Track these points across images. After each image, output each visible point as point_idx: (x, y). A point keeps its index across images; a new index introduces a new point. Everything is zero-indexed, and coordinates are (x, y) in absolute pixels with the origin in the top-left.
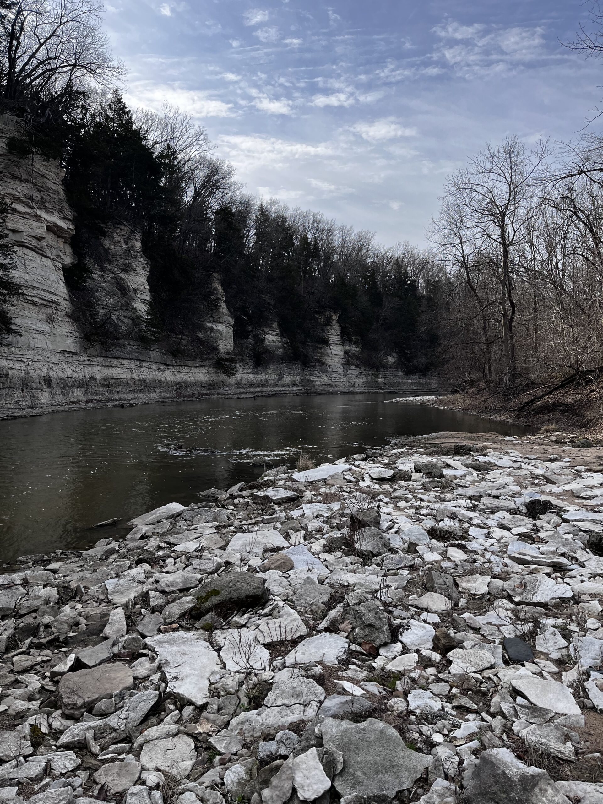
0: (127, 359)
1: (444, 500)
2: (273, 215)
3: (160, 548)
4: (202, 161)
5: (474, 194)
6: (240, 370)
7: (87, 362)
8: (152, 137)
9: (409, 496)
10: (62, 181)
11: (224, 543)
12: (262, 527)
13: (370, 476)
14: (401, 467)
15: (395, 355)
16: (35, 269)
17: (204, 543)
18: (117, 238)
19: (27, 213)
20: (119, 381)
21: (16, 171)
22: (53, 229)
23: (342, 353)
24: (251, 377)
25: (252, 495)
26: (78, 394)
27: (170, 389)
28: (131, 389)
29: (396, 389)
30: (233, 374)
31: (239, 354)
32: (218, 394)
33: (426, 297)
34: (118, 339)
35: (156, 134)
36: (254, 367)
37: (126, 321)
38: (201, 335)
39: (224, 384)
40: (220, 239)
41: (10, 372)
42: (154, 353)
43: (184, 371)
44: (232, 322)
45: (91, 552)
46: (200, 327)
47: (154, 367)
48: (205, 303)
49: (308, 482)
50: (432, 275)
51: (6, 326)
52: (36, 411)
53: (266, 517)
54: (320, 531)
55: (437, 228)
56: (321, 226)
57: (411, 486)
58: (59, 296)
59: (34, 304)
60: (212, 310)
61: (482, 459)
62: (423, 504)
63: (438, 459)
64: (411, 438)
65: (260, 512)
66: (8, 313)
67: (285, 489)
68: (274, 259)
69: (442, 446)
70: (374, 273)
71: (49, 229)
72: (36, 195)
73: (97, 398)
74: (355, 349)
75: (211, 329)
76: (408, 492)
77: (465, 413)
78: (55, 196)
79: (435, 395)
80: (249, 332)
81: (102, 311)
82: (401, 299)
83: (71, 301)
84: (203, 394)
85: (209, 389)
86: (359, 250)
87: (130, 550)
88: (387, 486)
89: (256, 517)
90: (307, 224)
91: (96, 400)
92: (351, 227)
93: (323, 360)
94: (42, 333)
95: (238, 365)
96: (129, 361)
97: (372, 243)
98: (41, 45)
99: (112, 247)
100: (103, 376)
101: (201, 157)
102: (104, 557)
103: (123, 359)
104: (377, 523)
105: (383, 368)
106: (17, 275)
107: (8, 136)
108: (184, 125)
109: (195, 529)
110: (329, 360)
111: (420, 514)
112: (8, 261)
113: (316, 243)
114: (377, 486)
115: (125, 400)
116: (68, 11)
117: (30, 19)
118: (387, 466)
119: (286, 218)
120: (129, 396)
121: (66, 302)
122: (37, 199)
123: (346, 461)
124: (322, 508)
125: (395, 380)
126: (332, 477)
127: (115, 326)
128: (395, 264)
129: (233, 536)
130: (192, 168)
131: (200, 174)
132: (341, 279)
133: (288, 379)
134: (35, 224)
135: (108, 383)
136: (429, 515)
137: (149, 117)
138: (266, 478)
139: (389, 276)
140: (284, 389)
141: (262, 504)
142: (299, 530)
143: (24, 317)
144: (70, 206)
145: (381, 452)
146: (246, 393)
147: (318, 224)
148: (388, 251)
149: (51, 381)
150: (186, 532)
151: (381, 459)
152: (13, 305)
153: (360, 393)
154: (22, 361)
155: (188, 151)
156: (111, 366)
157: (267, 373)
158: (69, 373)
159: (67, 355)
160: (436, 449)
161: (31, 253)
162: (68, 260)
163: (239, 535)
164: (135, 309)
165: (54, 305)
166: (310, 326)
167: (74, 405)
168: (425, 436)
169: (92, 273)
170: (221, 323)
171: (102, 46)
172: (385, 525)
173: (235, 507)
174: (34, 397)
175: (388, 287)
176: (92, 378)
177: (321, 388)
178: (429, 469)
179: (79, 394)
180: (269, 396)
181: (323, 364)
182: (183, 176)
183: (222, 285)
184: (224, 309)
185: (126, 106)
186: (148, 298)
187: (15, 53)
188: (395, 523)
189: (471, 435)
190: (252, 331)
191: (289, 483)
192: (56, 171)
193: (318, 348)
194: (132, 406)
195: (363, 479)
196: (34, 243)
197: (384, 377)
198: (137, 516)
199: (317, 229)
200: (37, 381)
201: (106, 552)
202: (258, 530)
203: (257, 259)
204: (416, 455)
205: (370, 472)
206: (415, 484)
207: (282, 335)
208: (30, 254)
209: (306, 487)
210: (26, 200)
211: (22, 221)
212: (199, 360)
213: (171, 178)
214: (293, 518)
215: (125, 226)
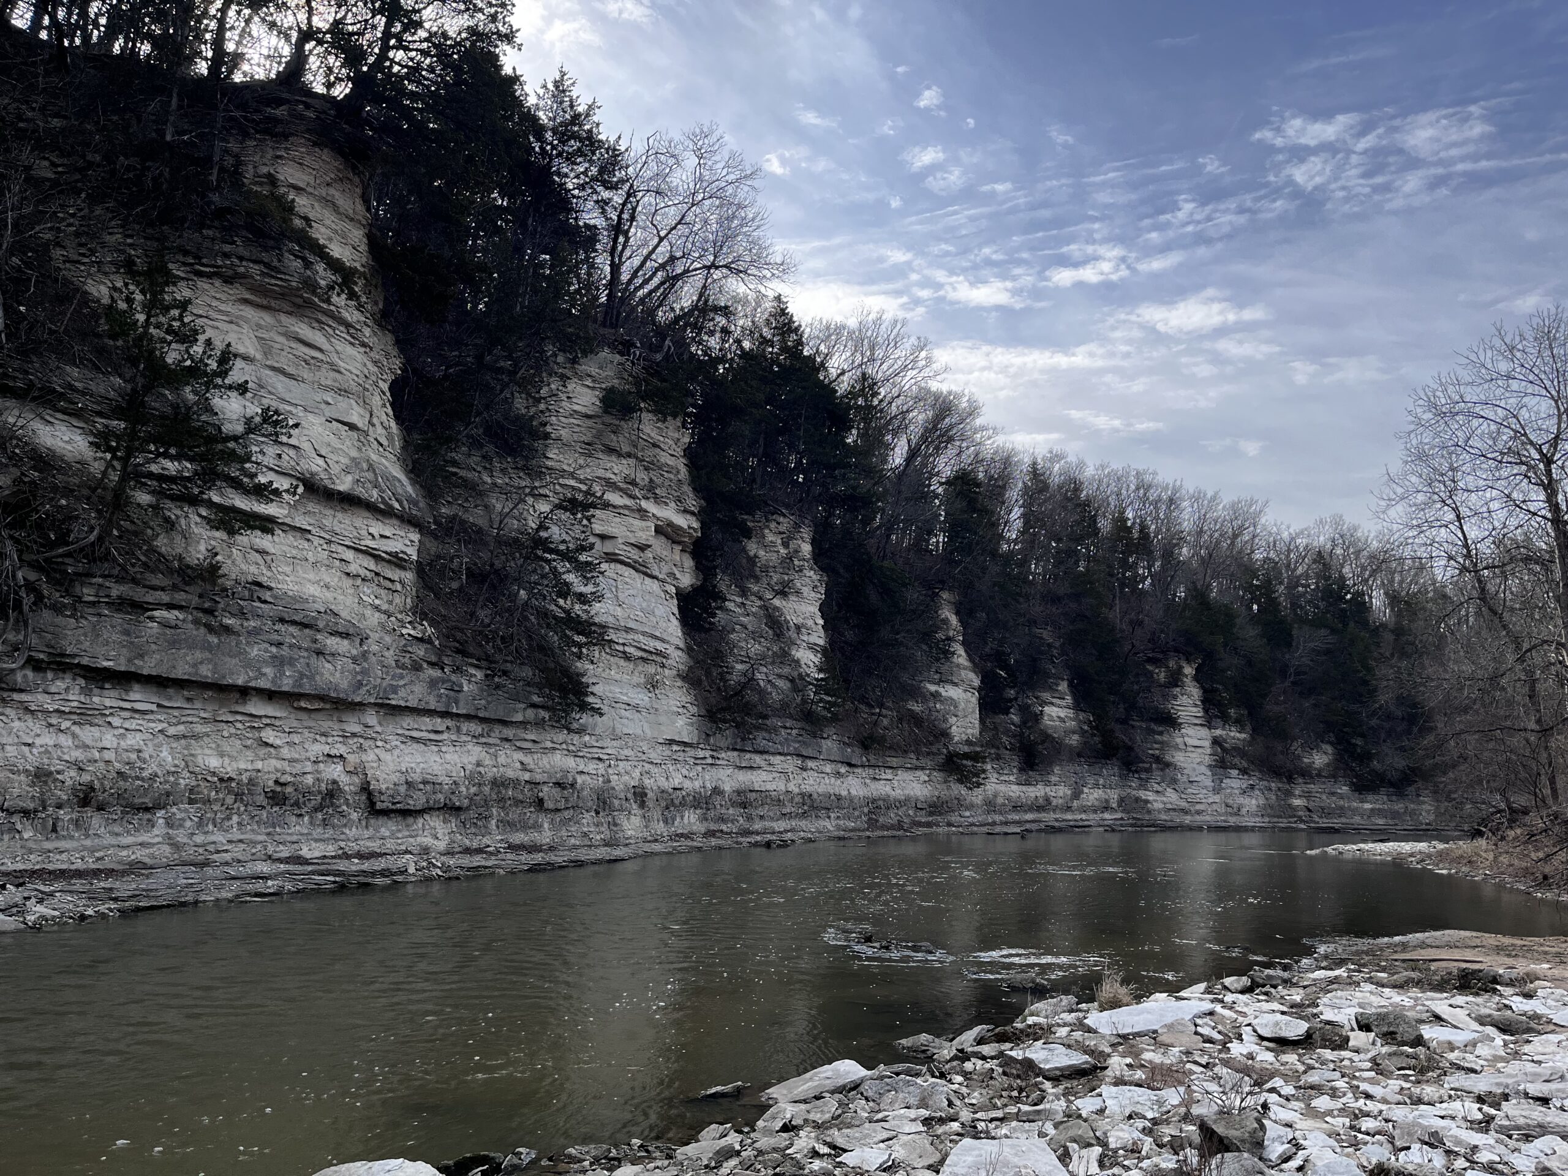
0: (780, 754)
1: (1419, 1101)
2: (1055, 480)
3: (815, 1154)
4: (922, 396)
5: (1475, 423)
6: (993, 777)
7: (710, 761)
8: (836, 363)
9: (1341, 1084)
10: (685, 451)
11: (937, 1157)
12: (1014, 1129)
13: (1255, 1031)
14: (1328, 1015)
15: (1329, 749)
16: (631, 598)
17: (899, 1152)
18: (770, 537)
19: (626, 507)
20: (765, 797)
21: (613, 440)
22: (665, 531)
23: (1207, 744)
24: (1015, 791)
25: (1001, 1054)
26: (690, 820)
27: (857, 813)
28: (784, 811)
29: (1336, 822)
30: (979, 785)
31: (991, 744)
32: (949, 824)
33: (1391, 626)
34: (765, 717)
35: (844, 357)
36: (1021, 770)
37: (780, 683)
38: (916, 707)
39: (960, 804)
40: (955, 529)
41: (580, 779)
42: (829, 743)
43: (884, 776)
44: (977, 682)
45: (691, 1149)
46: (915, 693)
47: (828, 768)
48: (924, 647)
49: (1119, 1035)
50: (1401, 582)
51: (579, 699)
52: (618, 852)
53: (1026, 1108)
54: (1134, 1150)
55: (1400, 490)
56: (1153, 495)
57: (1346, 1063)
58: (668, 642)
59: (627, 657)
60: (938, 660)
61: (1520, 1004)
62: (1371, 1106)
63: (1416, 999)
64: (1364, 943)
65: (1015, 1093)
66: (583, 675)
67: (1069, 1047)
68: (1059, 563)
69: (1433, 966)
70: (1269, 582)
71: (658, 530)
72: (642, 477)
73: (724, 828)
74: (1235, 735)
75: (936, 695)
76: (1337, 1074)
77: (1500, 886)
78: (672, 476)
79: (1429, 839)
80: (1011, 700)
81: (739, 667)
82: (1333, 631)
83: (689, 650)
84: (920, 824)
85: (931, 814)
86: (1235, 536)
87: (760, 1152)
88: (1291, 1057)
89: (1006, 1106)
90: (1124, 492)
91: (722, 831)
92: (1216, 493)
93: (1168, 758)
94: (637, 708)
95: (989, 767)
96: (782, 758)
97: (1263, 521)
98: (661, 239)
99: (762, 553)
100: (736, 786)
101: (920, 388)
102: (713, 1164)
103: (773, 754)
104: (1257, 1145)
105: (1303, 776)
106: (602, 612)
107: (604, 386)
108: (892, 337)
109: (883, 1120)
110: (1179, 758)
111: (1360, 1131)
112: (588, 589)
113: (1143, 528)
114: (1269, 1057)
115: (773, 833)
116: (705, 184)
117: (647, 201)
118: (1296, 1010)
119: (1082, 483)
120: (781, 825)
121: (680, 653)
122: (642, 483)
123: (1208, 991)
124: (1142, 1099)
125: (1332, 802)
126: (1170, 1027)
127: (762, 692)
128: (1315, 561)
129: (956, 1142)
130: (905, 408)
131: (919, 418)
132: (1199, 595)
133: (1092, 796)
134: (637, 523)
135: (744, 800)
136: (1379, 1133)
137: (833, 333)
138: (1031, 1020)
139: (1303, 586)
140: (1084, 816)
141: (1018, 1077)
142: (1090, 1145)
143: (608, 680)
144: (694, 489)
145: (1286, 975)
146: (1006, 823)
147: (1147, 490)
148: (1298, 535)
149: (646, 795)
150: (867, 1125)
151: (1285, 992)
152: (592, 662)
153: (1252, 829)
154: (600, 759)
155: (898, 379)
156: (751, 768)
157: (1048, 783)
158: (677, 781)
159: (675, 748)
160: (1415, 975)
161: (627, 572)
162: (686, 580)
163: (967, 1141)
164: (798, 662)
165: (658, 659)
166: (1136, 687)
167: (684, 842)
168: (1397, 939)
169: (725, 600)
170: (956, 684)
171: (758, 227)
172: (1275, 1150)
173: (966, 1079)
174: (616, 825)
175: (1302, 608)
176: (717, 791)
177: (1164, 817)
178: (1390, 1024)
179: (693, 820)
180: (1052, 830)
181: (1168, 765)
182: (889, 422)
183: (957, 613)
184: (961, 656)
185: (795, 319)
186: (821, 642)
187: (620, 256)
188: (1298, 1147)
189: (1507, 940)
190: (1016, 699)
191: (1078, 1035)
192: (676, 435)
193: (1154, 732)
194: (784, 845)
195: (1240, 1037)
196: (635, 554)
197: (1307, 795)
198: (781, 1080)
199: (1144, 500)
200: (622, 796)
201: (718, 1152)
202: (1007, 1137)
203: (1024, 563)
204: (1368, 987)
205: (1254, 1022)
206: (1356, 1057)
207: (1077, 707)
208: (626, 574)
209: (1112, 1045)
210: (624, 486)
211: (618, 520)
212: (912, 756)
213: (866, 429)
214: (1080, 1116)
215: (784, 516)
